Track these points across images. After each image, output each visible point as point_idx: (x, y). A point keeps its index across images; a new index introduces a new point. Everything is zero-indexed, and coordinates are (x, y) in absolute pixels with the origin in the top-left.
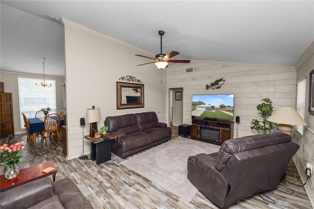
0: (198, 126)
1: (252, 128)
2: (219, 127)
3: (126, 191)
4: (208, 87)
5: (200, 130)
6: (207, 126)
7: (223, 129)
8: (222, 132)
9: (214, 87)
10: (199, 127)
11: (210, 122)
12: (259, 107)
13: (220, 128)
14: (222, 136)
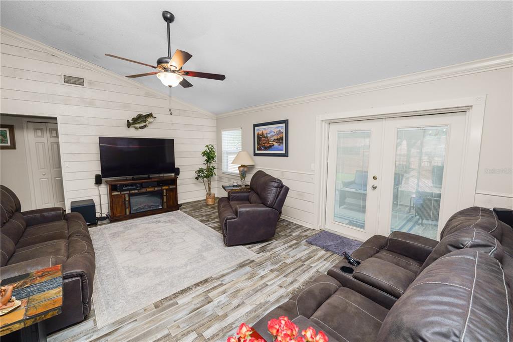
0: (124, 194)
1: (197, 178)
2: (162, 186)
3: (222, 306)
4: (129, 125)
5: (129, 201)
6: (144, 190)
7: (167, 187)
8: (166, 192)
9: (138, 126)
10: (127, 196)
11: (145, 182)
12: (204, 154)
13: (163, 188)
14: (167, 197)
